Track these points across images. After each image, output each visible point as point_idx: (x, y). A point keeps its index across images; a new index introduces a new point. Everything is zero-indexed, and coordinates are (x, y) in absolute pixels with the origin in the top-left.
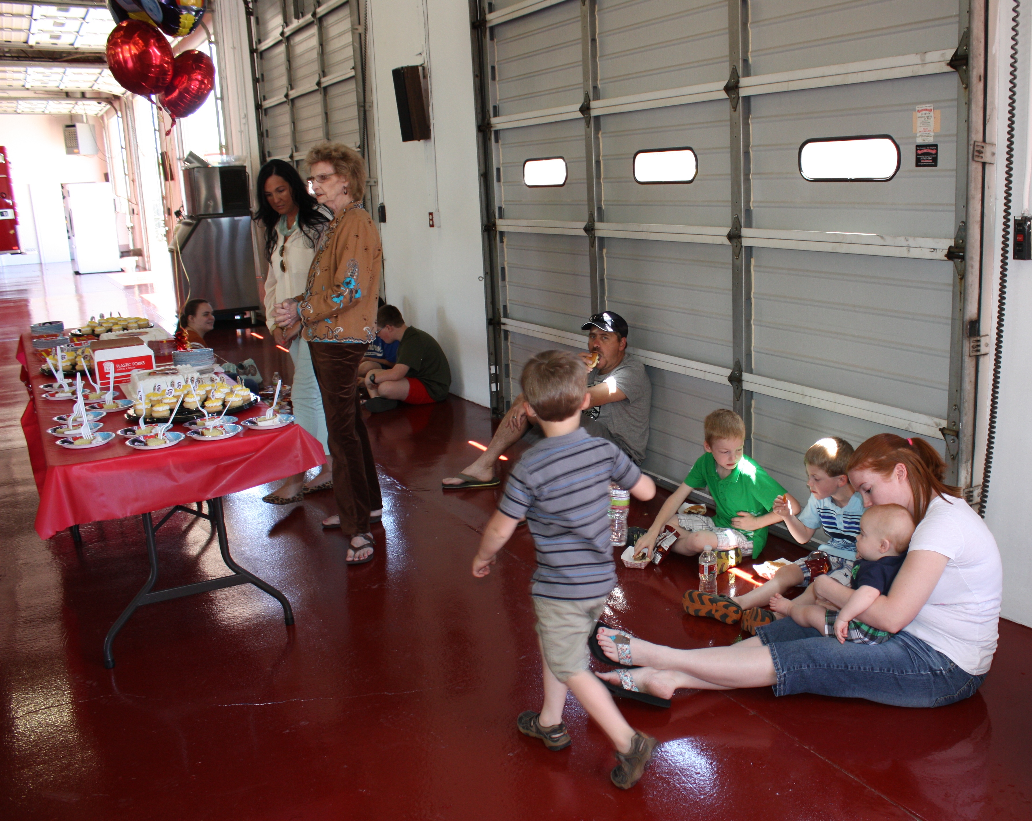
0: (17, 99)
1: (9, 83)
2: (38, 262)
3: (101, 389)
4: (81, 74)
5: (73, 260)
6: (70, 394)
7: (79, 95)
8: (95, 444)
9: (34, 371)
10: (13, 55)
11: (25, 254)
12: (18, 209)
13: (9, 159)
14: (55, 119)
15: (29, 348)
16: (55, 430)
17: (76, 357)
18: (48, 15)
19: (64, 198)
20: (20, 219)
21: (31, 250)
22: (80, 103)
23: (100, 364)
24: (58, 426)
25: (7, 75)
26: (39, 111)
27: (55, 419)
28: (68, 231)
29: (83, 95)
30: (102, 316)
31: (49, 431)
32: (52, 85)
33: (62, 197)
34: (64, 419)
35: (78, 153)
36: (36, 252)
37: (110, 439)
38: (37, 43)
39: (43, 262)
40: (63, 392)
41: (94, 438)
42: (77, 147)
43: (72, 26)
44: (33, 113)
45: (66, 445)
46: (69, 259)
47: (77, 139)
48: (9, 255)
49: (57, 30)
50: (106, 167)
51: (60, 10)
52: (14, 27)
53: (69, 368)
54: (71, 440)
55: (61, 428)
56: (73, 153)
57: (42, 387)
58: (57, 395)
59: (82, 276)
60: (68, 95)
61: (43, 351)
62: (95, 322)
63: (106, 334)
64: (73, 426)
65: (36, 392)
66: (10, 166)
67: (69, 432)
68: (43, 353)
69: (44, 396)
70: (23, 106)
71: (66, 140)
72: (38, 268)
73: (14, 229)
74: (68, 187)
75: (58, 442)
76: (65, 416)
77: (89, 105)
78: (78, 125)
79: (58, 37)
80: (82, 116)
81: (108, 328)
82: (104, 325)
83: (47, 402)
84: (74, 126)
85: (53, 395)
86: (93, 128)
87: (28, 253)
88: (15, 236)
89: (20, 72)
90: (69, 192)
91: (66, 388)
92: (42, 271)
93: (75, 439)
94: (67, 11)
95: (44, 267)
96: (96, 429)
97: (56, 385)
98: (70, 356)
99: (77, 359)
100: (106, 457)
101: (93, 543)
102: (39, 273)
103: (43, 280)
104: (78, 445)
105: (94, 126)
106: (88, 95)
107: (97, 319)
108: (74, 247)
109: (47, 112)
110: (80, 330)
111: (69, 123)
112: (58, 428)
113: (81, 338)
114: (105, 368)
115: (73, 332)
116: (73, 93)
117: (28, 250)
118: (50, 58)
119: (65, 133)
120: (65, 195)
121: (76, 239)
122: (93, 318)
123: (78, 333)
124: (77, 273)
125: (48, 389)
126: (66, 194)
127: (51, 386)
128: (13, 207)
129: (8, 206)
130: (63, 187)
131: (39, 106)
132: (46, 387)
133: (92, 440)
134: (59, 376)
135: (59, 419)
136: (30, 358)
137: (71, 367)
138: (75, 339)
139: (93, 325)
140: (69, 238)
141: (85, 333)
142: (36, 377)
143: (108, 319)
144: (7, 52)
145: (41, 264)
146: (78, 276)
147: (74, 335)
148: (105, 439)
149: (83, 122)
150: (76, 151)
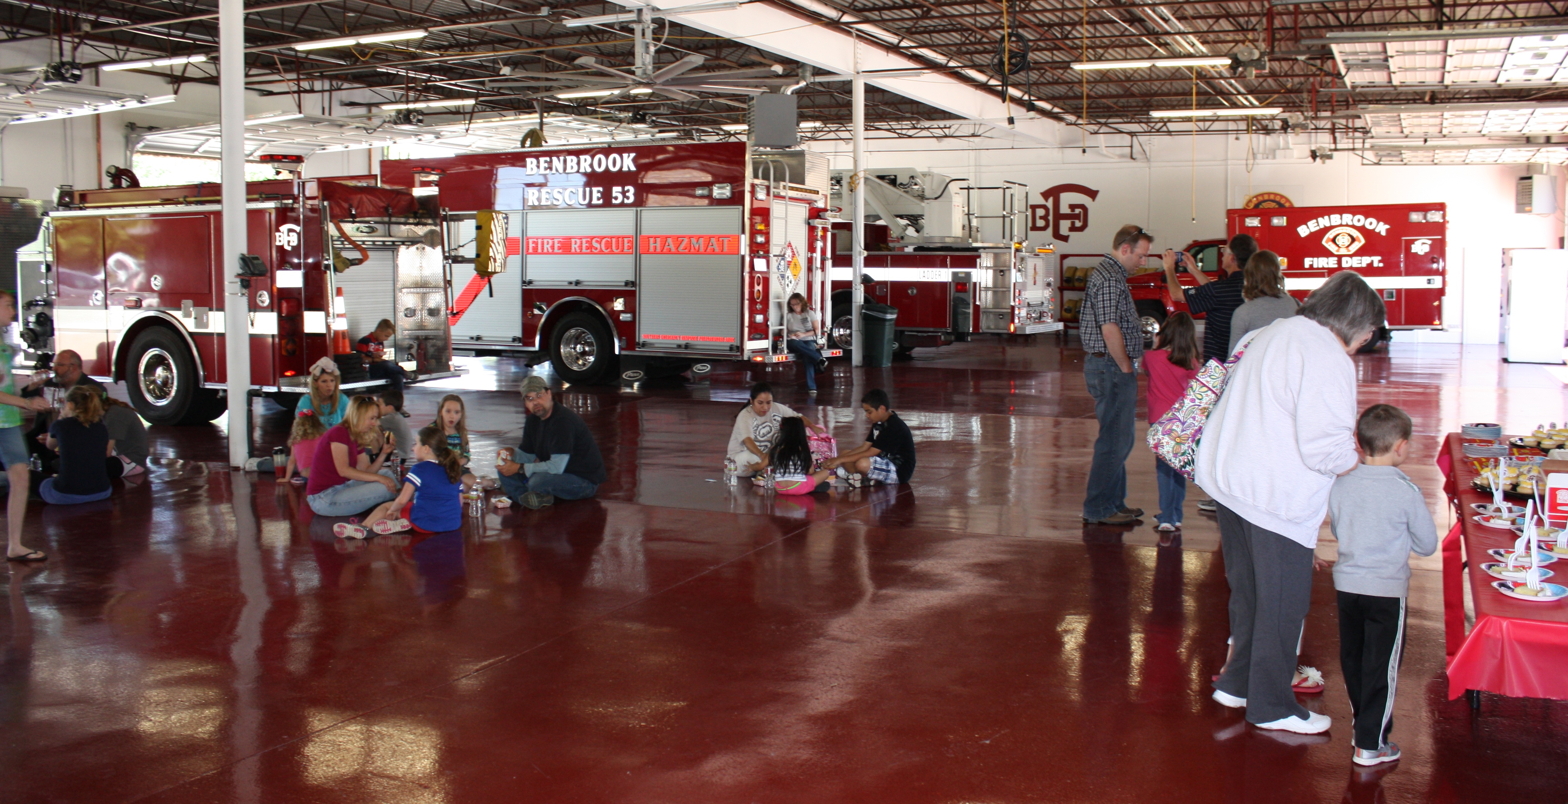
0: (1469, 147)
1: (1463, 129)
2: (1459, 342)
3: (1552, 524)
4: (1552, 114)
5: (1502, 343)
6: (1509, 523)
7: (1542, 140)
8: (1541, 598)
9: (1464, 483)
10: (1473, 96)
11: (1447, 331)
12: (1447, 277)
13: (1447, 218)
14: (1508, 169)
15: (1457, 455)
16: (1490, 567)
17: (1518, 476)
18: (1527, 46)
19: (1503, 265)
20: (1448, 290)
21: (1454, 327)
22: (1543, 149)
23: (1553, 491)
24: (1493, 562)
25: (1464, 121)
26: (1491, 160)
27: (1491, 552)
28: (1501, 308)
29: (1548, 141)
30: (1553, 426)
31: (1483, 566)
32: (1513, 130)
33: (1501, 264)
34: (1501, 555)
35: (1530, 211)
36: (1460, 330)
37: (1563, 596)
38: (1508, 81)
39: (1464, 343)
40: (1500, 518)
41: (1542, 590)
42: (1530, 204)
43: (1555, 56)
44: (1483, 164)
45: (1503, 590)
46: (1497, 342)
47: (1531, 195)
48: (1428, 330)
49: (1534, 64)
50: (1563, 229)
51: (1543, 39)
52: (1484, 64)
53: (1509, 488)
54: (1511, 585)
55: (1498, 566)
56: (1523, 211)
57: (1473, 505)
58: (1492, 521)
59: (1511, 365)
60: (1528, 140)
61: (1476, 459)
62: (1542, 432)
63: (1558, 450)
64: (1515, 567)
65: (1467, 511)
66: (1448, 225)
67: (1508, 575)
68: (1475, 462)
69: (1476, 518)
70: (1474, 155)
71: (1517, 195)
72: (1457, 349)
73: (1440, 300)
74: (1513, 254)
75: (1495, 584)
76: (1502, 551)
77: (1554, 151)
78: (1536, 178)
79: (1534, 72)
80: (1542, 165)
81: (1560, 443)
82: (1555, 438)
83: (1478, 526)
84: (1530, 178)
85: (1487, 519)
86: (1554, 180)
87: (1450, 330)
88: (1439, 308)
89: (1479, 116)
90: (1512, 260)
91: (1505, 514)
92: (1461, 353)
93: (1516, 584)
94: (1551, 39)
95: (1464, 348)
96: (1543, 578)
97: (1491, 507)
98: (1513, 473)
99: (1521, 479)
100: (1557, 620)
101: (1494, 716)
102: (1457, 356)
103: (1461, 364)
104: (1518, 594)
105: (1555, 177)
106: (1553, 140)
107: (1547, 428)
108: (1506, 327)
109: (1499, 162)
110: (1521, 439)
111: (1525, 175)
112: (1494, 565)
113: (1523, 451)
114: (1558, 497)
115: (1513, 440)
116: (1536, 137)
117: (1450, 326)
118: (1515, 97)
119: (1517, 187)
120: (1505, 262)
121: (1511, 319)
122: (1540, 427)
123: (1519, 443)
124: (1505, 360)
125: (1481, 510)
126: (1507, 262)
127: (1484, 507)
128: (1443, 273)
129: (1437, 272)
130: (1504, 253)
131: (1492, 154)
132: (1479, 507)
133: (1539, 592)
134: (1498, 496)
135: (1497, 553)
136: (1458, 466)
137: (1510, 487)
138: (1515, 450)
139: (1540, 435)
140: (1501, 315)
141: (1527, 444)
142: (1466, 492)
143: (1560, 430)
144: (1467, 93)
145: (1462, 344)
146: (1506, 365)
147: (1513, 445)
148: (1556, 595)
149: (1541, 173)
150: (1527, 208)
